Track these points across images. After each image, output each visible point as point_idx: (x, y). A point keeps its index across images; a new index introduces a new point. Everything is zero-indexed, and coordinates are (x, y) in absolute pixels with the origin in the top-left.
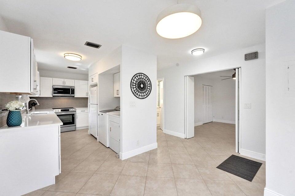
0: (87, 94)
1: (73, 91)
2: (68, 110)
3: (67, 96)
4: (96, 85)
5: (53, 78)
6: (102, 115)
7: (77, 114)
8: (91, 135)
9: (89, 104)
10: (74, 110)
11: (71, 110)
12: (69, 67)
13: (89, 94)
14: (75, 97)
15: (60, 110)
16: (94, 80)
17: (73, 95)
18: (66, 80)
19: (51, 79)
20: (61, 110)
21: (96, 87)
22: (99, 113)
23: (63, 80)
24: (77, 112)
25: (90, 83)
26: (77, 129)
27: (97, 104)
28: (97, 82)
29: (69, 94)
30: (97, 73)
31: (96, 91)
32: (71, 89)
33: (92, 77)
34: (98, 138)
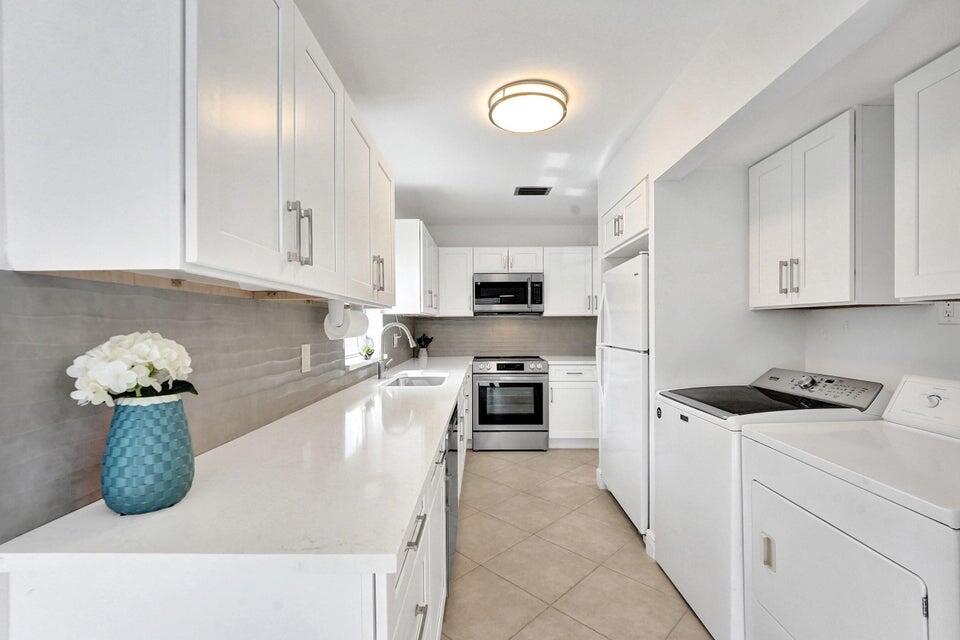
0: (592, 300)
1: (538, 297)
2: (521, 367)
3: (516, 313)
4: (638, 248)
5: (475, 249)
6: (684, 418)
7: (551, 385)
8: (609, 493)
9: (599, 344)
10: (540, 366)
11: (530, 366)
13: (602, 296)
14: (545, 314)
15: (492, 366)
16: (625, 224)
17: (536, 307)
18: (513, 251)
19: (469, 251)
20: (500, 367)
21: (639, 259)
22: (657, 401)
23: (503, 251)
24: (552, 371)
25: (608, 243)
26: (551, 446)
27: (648, 352)
28: (645, 226)
29: (525, 302)
30: (647, 177)
31: (640, 277)
32: (532, 283)
33: (615, 213)
34: (650, 537)
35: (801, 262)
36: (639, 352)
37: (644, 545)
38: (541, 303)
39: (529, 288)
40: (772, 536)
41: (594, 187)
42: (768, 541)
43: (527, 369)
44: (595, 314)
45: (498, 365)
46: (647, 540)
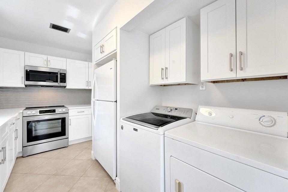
0: (88, 83)
1: (63, 78)
2: (54, 111)
3: (52, 86)
4: (113, 57)
5: (26, 53)
6: (136, 130)
7: (70, 118)
8: (97, 161)
9: (93, 100)
10: (64, 110)
11: (58, 110)
12: (55, 27)
14: (67, 87)
15: (37, 112)
17: (62, 84)
18: (50, 58)
19: (22, 53)
21: (113, 62)
22: (121, 122)
23: (45, 57)
24: (70, 114)
25: (97, 56)
26: (69, 144)
27: (116, 101)
28: (115, 48)
29: (57, 81)
30: (116, 28)
31: (113, 69)
32: (60, 73)
33: (101, 44)
34: (118, 181)
35: (168, 68)
36: (112, 102)
37: (115, 184)
38: (65, 82)
39: (59, 76)
40: (181, 181)
41: (91, 35)
42: (179, 184)
43: (57, 112)
44: (90, 88)
45: (40, 111)
46: (116, 182)
